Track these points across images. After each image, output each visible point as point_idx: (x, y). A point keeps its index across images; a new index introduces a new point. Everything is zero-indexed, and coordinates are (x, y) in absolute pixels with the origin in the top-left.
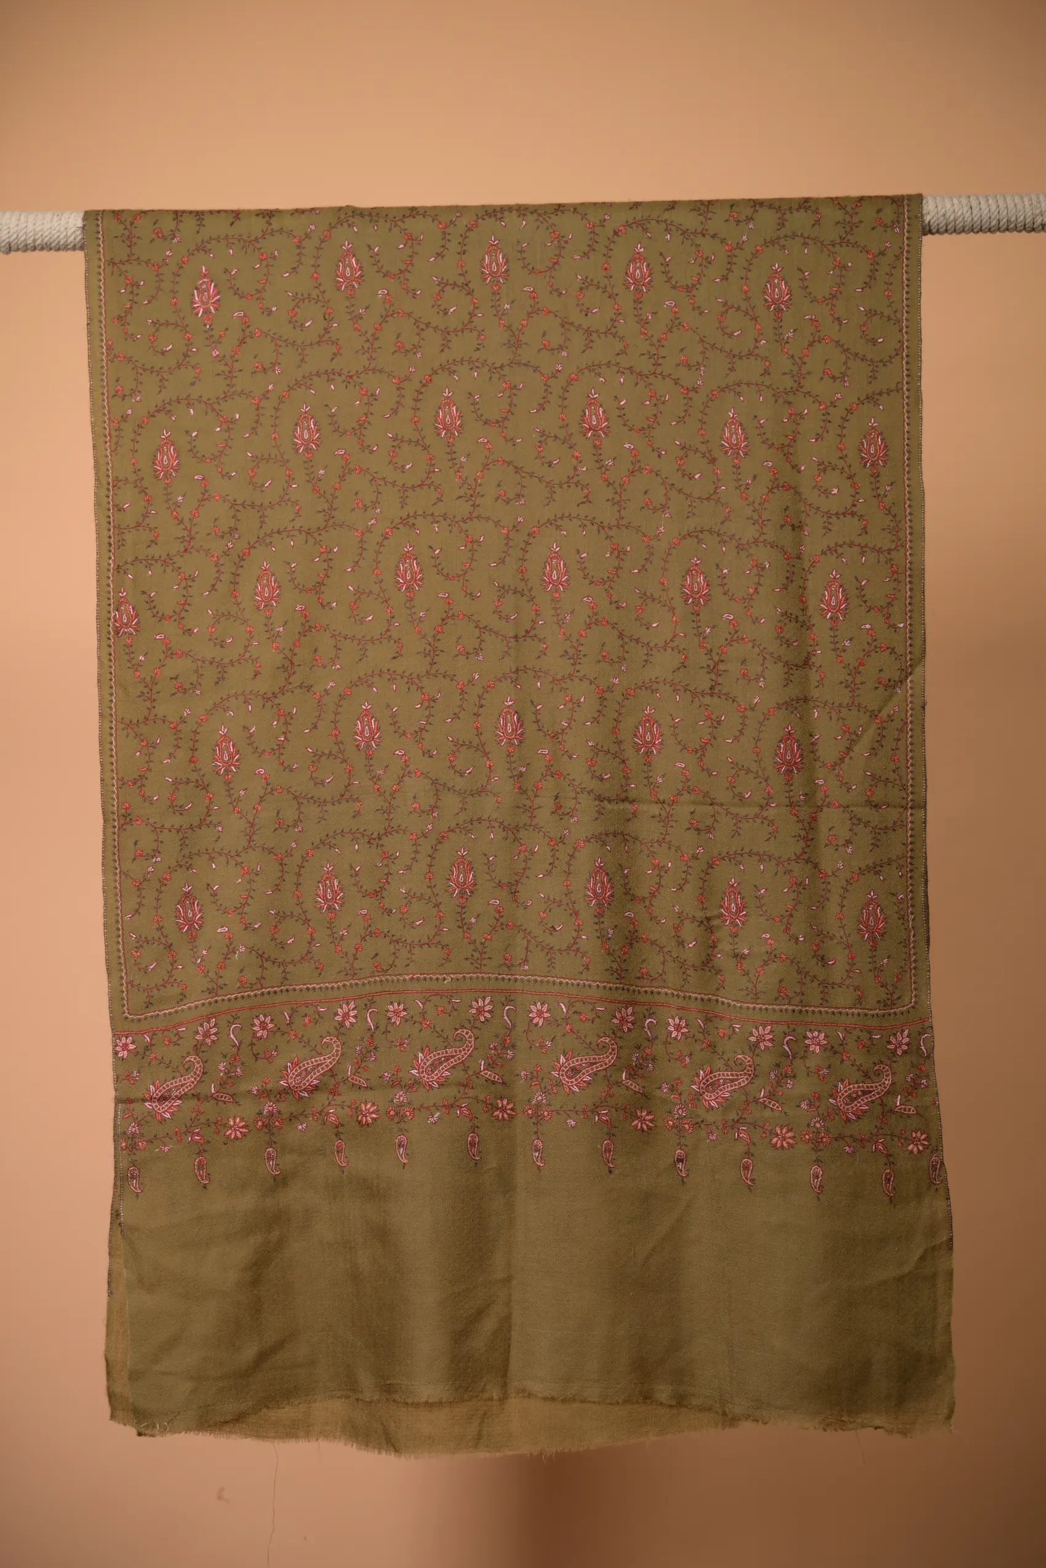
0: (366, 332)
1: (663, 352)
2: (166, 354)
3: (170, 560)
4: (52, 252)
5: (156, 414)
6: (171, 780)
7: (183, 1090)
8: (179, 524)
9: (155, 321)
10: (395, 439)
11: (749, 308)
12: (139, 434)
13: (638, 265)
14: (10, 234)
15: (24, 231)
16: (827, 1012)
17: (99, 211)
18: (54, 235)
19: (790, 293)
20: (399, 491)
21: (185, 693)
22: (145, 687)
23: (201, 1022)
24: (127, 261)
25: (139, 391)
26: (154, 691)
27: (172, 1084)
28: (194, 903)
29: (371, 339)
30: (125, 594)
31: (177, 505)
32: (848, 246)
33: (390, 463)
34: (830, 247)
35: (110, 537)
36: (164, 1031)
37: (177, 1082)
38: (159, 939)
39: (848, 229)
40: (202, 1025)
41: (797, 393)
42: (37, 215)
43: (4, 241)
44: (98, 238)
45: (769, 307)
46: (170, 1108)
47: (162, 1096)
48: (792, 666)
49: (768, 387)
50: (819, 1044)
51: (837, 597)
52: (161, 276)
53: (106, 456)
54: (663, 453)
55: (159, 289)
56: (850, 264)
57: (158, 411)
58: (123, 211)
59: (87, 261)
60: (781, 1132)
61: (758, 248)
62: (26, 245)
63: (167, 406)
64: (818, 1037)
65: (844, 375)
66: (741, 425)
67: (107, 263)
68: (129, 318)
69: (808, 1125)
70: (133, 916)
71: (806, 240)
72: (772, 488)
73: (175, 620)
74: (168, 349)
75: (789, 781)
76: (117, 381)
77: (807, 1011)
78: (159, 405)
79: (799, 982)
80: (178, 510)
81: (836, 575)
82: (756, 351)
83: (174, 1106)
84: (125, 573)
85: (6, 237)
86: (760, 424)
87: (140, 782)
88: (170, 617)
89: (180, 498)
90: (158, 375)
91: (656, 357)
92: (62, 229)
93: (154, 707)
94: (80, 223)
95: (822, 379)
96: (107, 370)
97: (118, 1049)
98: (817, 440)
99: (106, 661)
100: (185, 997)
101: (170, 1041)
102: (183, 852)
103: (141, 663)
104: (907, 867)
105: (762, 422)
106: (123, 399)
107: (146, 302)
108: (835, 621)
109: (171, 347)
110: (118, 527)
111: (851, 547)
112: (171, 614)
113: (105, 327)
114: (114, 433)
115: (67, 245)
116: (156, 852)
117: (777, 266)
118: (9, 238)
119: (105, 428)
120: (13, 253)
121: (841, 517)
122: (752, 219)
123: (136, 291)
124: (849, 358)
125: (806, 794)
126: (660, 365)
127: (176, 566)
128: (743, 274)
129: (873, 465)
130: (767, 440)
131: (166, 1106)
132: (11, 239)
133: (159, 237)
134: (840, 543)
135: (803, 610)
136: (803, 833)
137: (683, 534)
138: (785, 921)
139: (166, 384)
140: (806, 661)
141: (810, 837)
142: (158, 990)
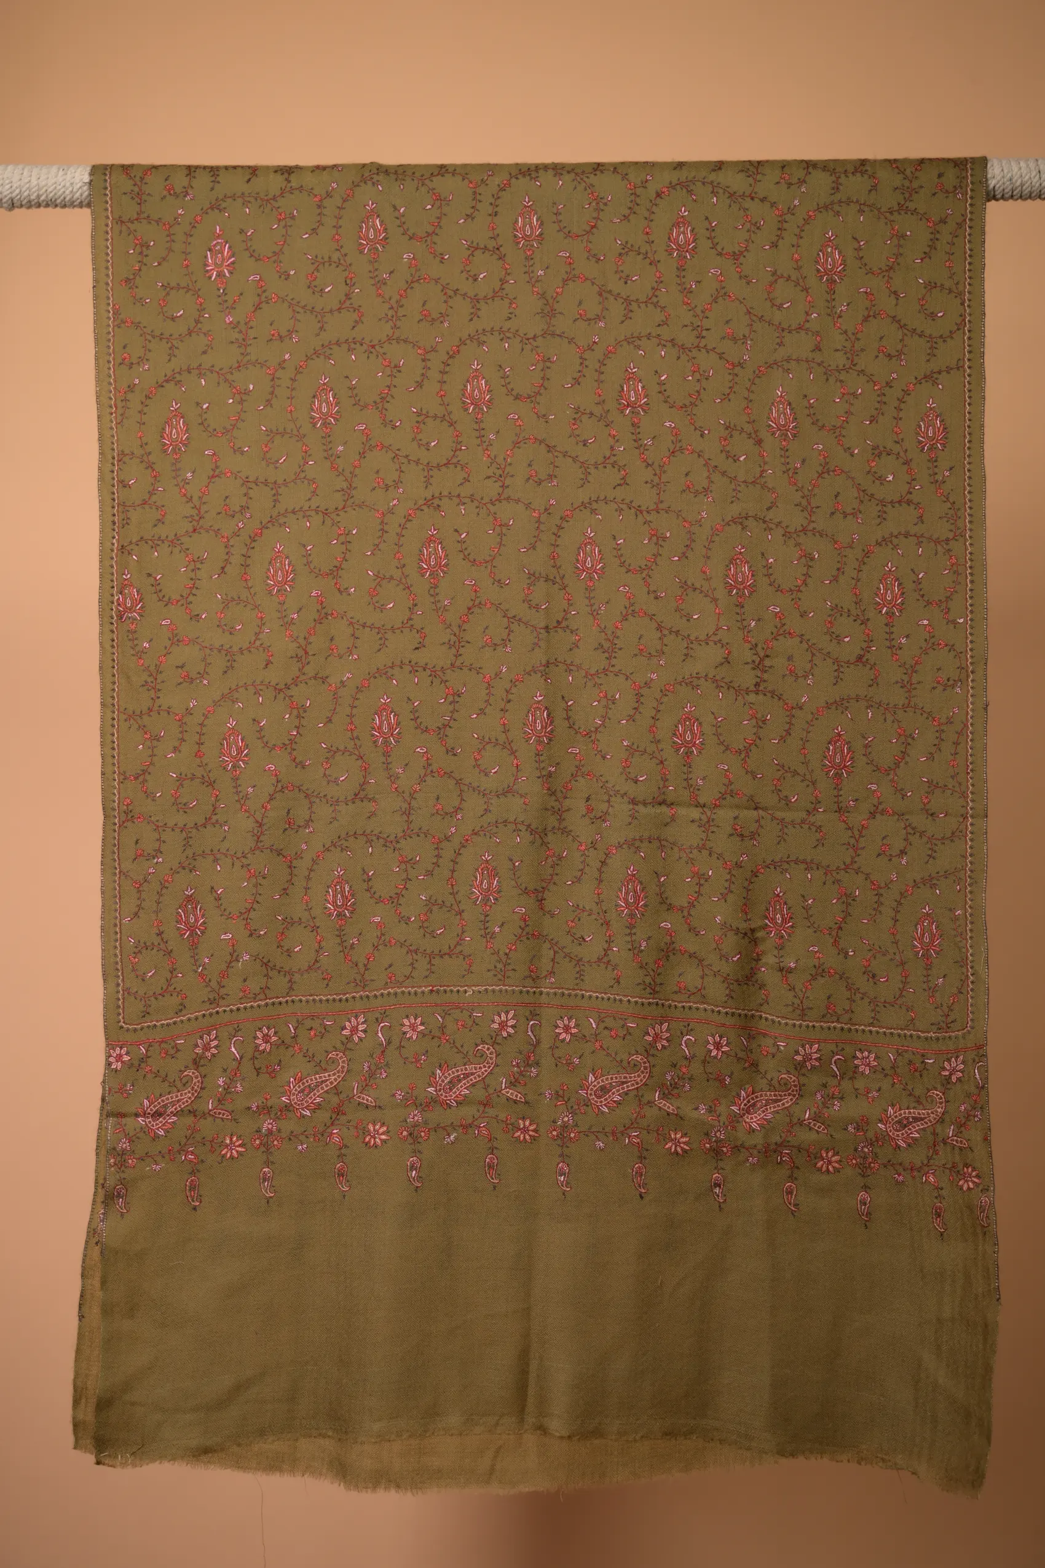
0: (390, 299)
1: (706, 323)
2: (177, 319)
3: (178, 540)
4: (58, 209)
5: (164, 384)
6: (175, 776)
7: (180, 1106)
8: (187, 502)
9: (165, 285)
10: (419, 414)
11: (800, 278)
12: (147, 406)
14: (13, 189)
15: (27, 186)
16: (878, 1032)
17: (108, 165)
18: (59, 191)
19: (844, 263)
20: (424, 470)
21: (192, 682)
22: (150, 676)
23: (201, 1034)
24: (137, 219)
25: (147, 360)
26: (159, 681)
27: (168, 1099)
28: (196, 908)
29: (395, 306)
30: (129, 576)
31: (186, 482)
32: (906, 213)
33: (413, 440)
34: (888, 214)
35: (114, 515)
36: (160, 1043)
37: (173, 1097)
38: (159, 944)
39: (907, 195)
40: (201, 1038)
41: (851, 371)
42: (41, 169)
43: (6, 196)
44: (106, 195)
45: (821, 277)
46: (164, 1125)
47: (156, 1111)
48: (843, 664)
49: (819, 365)
50: (868, 1065)
51: (893, 591)
52: (172, 236)
53: (111, 428)
54: (706, 432)
55: (170, 250)
56: (908, 233)
57: (167, 381)
58: (132, 166)
59: (94, 219)
60: (827, 1156)
61: (811, 213)
62: (30, 202)
63: (177, 375)
64: (868, 1057)
65: (900, 353)
66: (790, 404)
67: (115, 222)
68: (138, 280)
69: (856, 1150)
70: (132, 919)
71: (862, 207)
72: (823, 473)
73: (183, 605)
74: (178, 315)
75: (837, 785)
76: (124, 347)
77: (856, 1030)
78: (169, 375)
79: (848, 999)
80: (187, 486)
81: (892, 568)
82: (807, 325)
83: (169, 1123)
84: (129, 553)
85: (8, 192)
86: (810, 404)
87: (142, 777)
88: (178, 601)
89: (189, 474)
90: (167, 343)
91: (699, 329)
92: (68, 184)
93: (159, 698)
94: (87, 178)
95: (876, 357)
96: (113, 336)
97: (111, 1059)
98: (871, 422)
99: (108, 646)
100: (185, 1007)
101: (166, 1054)
102: (186, 853)
103: (145, 651)
104: (966, 881)
105: (812, 401)
106: (131, 368)
107: (156, 264)
108: (891, 617)
109: (181, 312)
110: (123, 505)
111: (907, 537)
112: (179, 598)
113: (112, 290)
114: (120, 404)
115: (74, 202)
116: (158, 852)
117: (830, 234)
118: (11, 193)
119: (111, 399)
120: (16, 210)
121: (897, 505)
122: (804, 181)
123: (145, 252)
124: (906, 335)
125: (857, 800)
126: (703, 337)
127: (184, 547)
128: (794, 241)
129: (931, 448)
130: (817, 420)
131: (161, 1122)
132: (14, 195)
133: (170, 194)
134: (895, 533)
135: (856, 603)
136: (852, 841)
137: (726, 521)
138: (834, 933)
139: (176, 352)
140: (860, 658)
141: (861, 845)
142: (156, 999)
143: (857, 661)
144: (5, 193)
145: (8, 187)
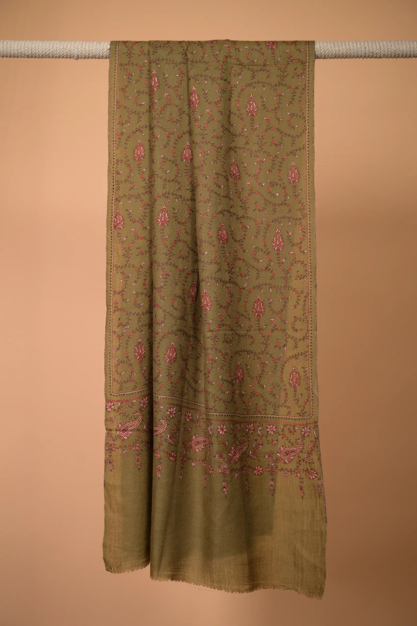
1: (205, 132)
2: (142, 105)
3: (139, 196)
4: (96, 59)
5: (136, 132)
6: (135, 293)
7: (133, 427)
8: (143, 181)
9: (138, 91)
11: (239, 114)
12: (128, 141)
13: (193, 95)
14: (79, 51)
15: (84, 50)
16: (276, 418)
17: (117, 41)
18: (98, 52)
19: (257, 107)
21: (143, 255)
22: (126, 252)
23: (142, 398)
24: (128, 64)
25: (129, 122)
26: (130, 253)
27: (129, 424)
28: (142, 347)
30: (119, 211)
31: (143, 172)
32: (282, 86)
34: (275, 87)
35: (114, 186)
36: (126, 401)
37: (131, 424)
38: (127, 361)
39: (282, 78)
40: (143, 399)
41: (261, 152)
42: (90, 43)
43: (76, 54)
44: (116, 54)
45: (248, 114)
46: (127, 435)
47: (124, 429)
48: (260, 270)
49: (248, 150)
50: (273, 431)
51: (279, 240)
52: (142, 71)
53: (114, 150)
54: (208, 176)
55: (141, 77)
56: (283, 94)
57: (137, 131)
58: (127, 42)
59: (110, 64)
60: (257, 468)
61: (243, 87)
62: (85, 56)
63: (141, 129)
64: (272, 428)
65: (281, 143)
66: (237, 166)
67: (119, 65)
68: (127, 89)
69: (268, 465)
70: (116, 351)
71: (264, 84)
72: (250, 194)
73: (140, 223)
74: (143, 104)
75: (259, 319)
76: (120, 117)
77: (268, 417)
78: (138, 128)
79: (264, 405)
80: (143, 174)
81: (278, 231)
82: (243, 134)
83: (129, 434)
84: (119, 201)
85: (77, 52)
86: (245, 166)
87: (122, 293)
88: (138, 221)
89: (144, 170)
90: (138, 115)
91: (203, 135)
92: (101, 50)
93: (129, 260)
94: (109, 47)
95: (271, 145)
96: (116, 112)
97: (107, 407)
98: (269, 172)
99: (110, 240)
100: (136, 387)
101: (128, 406)
102: (139, 324)
103: (124, 241)
104: (309, 356)
105: (245, 165)
106: (122, 125)
107: (135, 82)
108: (278, 251)
109: (144, 103)
110: (117, 181)
111: (284, 218)
112: (139, 220)
113: (116, 93)
114: (117, 140)
115: (103, 56)
116: (128, 323)
117: (251, 96)
118: (78, 53)
119: (114, 138)
120: (79, 60)
121: (280, 205)
122: (240, 74)
123: (130, 77)
124: (283, 136)
125: (266, 325)
126: (205, 138)
127: (142, 199)
128: (237, 98)
129: (293, 182)
130: (248, 172)
131: (126, 434)
132: (79, 54)
133: (142, 54)
134: (280, 217)
135: (265, 246)
136: (265, 342)
137: (217, 212)
138: (258, 379)
139: (141, 119)
140: (266, 268)
141: (268, 343)
142: (125, 383)
143: (265, 269)
144: (75, 53)
145: (76, 50)
